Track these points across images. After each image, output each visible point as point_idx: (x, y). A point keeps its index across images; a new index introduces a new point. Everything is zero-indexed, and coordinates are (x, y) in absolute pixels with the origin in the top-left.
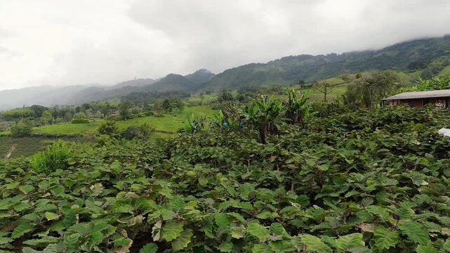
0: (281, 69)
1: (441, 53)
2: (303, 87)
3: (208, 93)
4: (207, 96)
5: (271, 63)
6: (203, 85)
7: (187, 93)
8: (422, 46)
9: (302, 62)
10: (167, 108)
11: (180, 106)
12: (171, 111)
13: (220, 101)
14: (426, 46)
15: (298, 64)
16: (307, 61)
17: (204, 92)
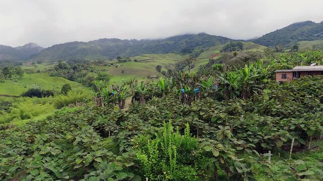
0: (99, 48)
1: (197, 44)
2: (120, 61)
3: (39, 63)
4: (38, 65)
5: (91, 42)
6: (33, 56)
7: (19, 62)
8: (187, 39)
9: (114, 43)
10: (6, 74)
11: (19, 73)
12: (10, 77)
13: (56, 69)
14: (189, 39)
15: (111, 45)
16: (118, 43)
17: (36, 62)
